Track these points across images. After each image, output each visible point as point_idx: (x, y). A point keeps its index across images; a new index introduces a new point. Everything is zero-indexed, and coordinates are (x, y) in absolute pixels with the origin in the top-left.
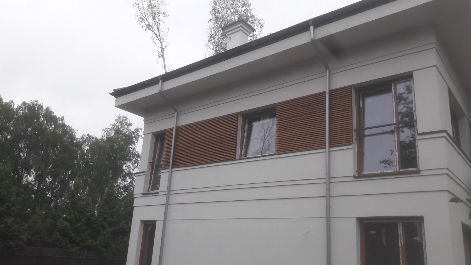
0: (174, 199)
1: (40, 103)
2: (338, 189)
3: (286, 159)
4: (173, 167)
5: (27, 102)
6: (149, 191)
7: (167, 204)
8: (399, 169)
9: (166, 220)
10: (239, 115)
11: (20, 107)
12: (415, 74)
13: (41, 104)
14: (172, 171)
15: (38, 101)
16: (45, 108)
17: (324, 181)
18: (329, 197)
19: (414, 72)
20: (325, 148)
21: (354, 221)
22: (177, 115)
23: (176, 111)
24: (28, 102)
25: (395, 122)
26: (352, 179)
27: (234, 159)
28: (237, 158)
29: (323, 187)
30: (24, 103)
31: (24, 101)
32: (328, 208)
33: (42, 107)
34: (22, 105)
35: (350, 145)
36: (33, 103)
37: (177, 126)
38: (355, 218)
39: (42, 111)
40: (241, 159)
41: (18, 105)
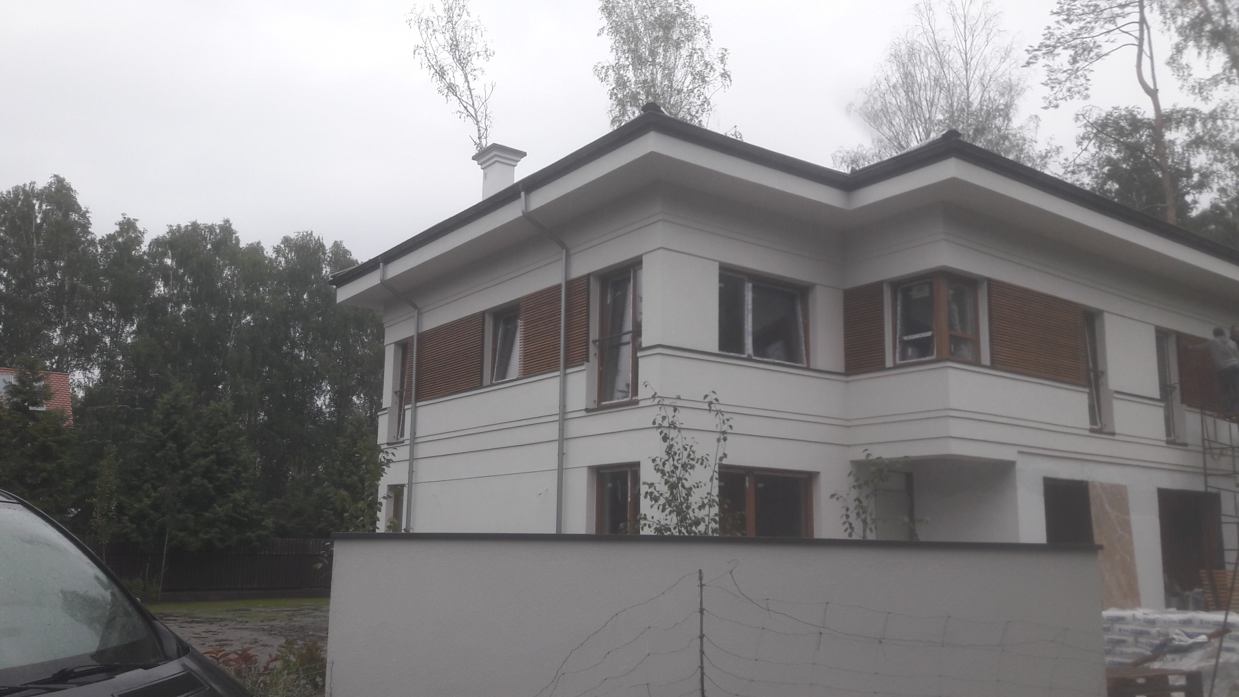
0: (422, 451)
1: (316, 238)
2: (574, 428)
3: (528, 386)
4: (417, 400)
5: (292, 238)
6: (398, 439)
7: (412, 459)
8: (632, 398)
9: (412, 484)
10: (486, 316)
11: (278, 250)
12: (645, 259)
13: (319, 239)
14: (416, 407)
15: (312, 232)
16: (328, 245)
17: (557, 418)
18: (562, 439)
19: (643, 257)
20: (558, 370)
21: (585, 470)
22: (419, 314)
23: (415, 307)
24: (293, 236)
25: (631, 329)
26: (583, 413)
27: (481, 386)
28: (484, 385)
29: (556, 426)
30: (286, 240)
31: (285, 237)
32: (562, 455)
33: (322, 246)
34: (282, 246)
35: (583, 364)
36: (303, 238)
37: (420, 332)
38: (586, 468)
39: (324, 254)
40: (492, 385)
41: (274, 248)
